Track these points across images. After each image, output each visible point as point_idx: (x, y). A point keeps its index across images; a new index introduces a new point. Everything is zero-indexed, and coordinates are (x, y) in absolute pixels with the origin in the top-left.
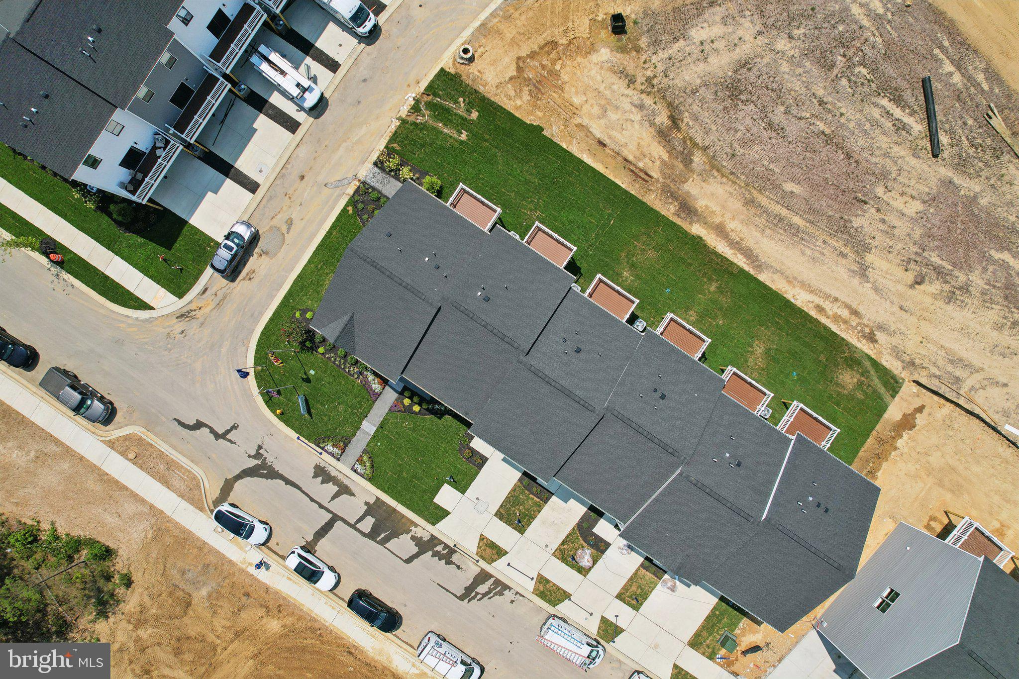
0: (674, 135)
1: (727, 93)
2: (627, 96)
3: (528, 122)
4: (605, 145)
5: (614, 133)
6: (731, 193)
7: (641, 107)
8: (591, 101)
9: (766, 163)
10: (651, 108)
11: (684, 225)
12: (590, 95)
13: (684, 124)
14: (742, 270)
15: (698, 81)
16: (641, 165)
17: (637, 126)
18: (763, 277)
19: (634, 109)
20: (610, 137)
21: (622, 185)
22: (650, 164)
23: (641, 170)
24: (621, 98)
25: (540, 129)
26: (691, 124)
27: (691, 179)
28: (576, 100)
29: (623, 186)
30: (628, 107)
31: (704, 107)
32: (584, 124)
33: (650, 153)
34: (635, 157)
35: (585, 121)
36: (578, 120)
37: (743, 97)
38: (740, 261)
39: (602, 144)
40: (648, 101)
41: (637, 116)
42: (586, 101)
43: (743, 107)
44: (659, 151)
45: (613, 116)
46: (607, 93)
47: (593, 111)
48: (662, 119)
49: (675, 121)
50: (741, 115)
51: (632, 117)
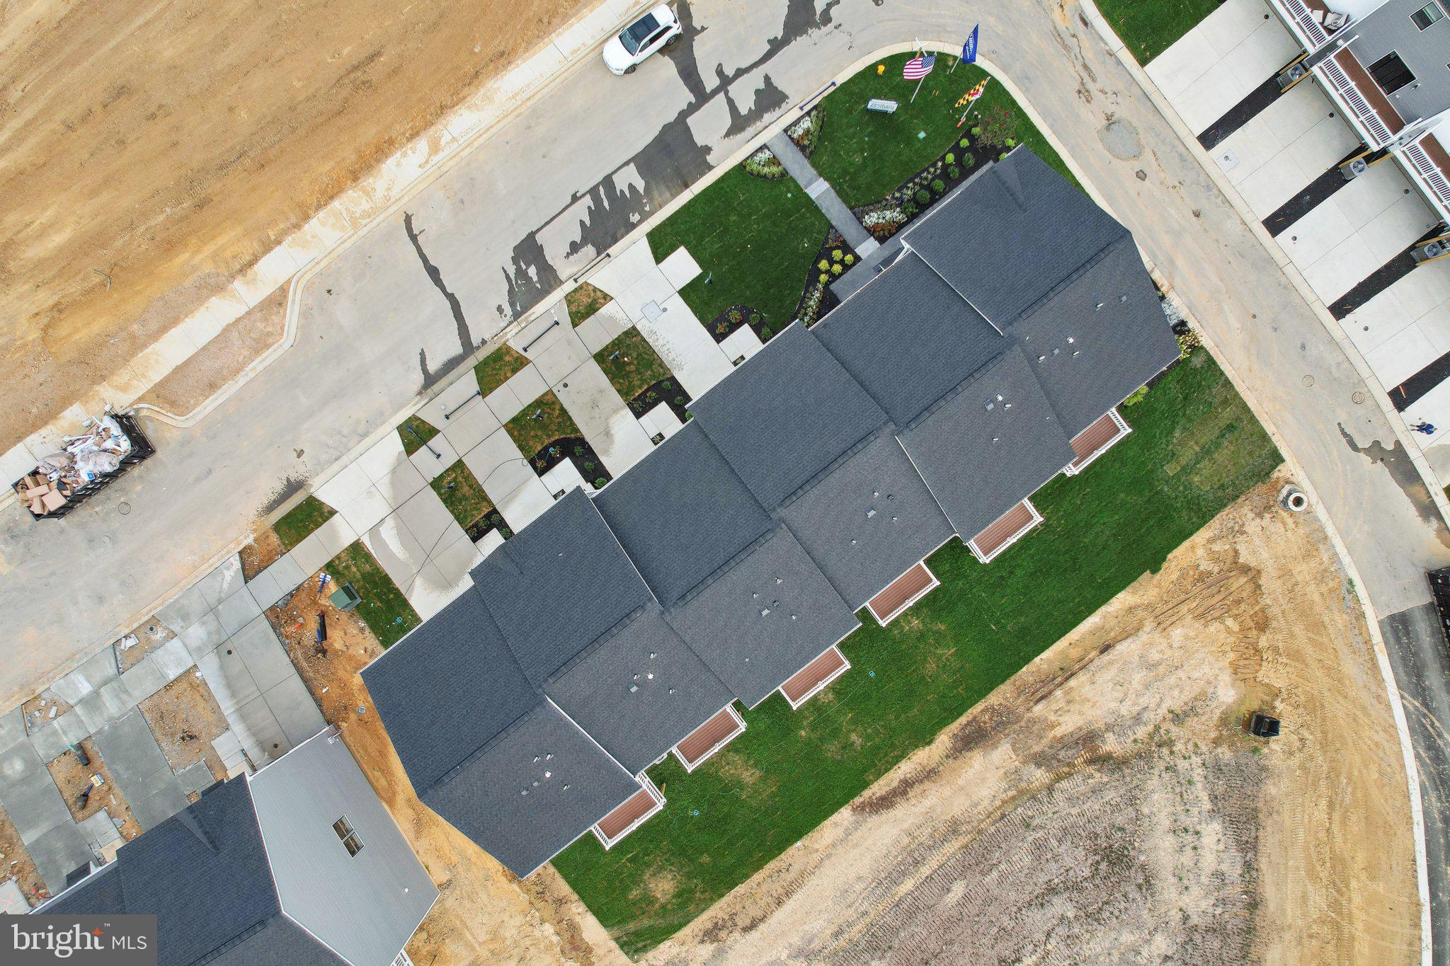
0: (1083, 752)
1: (1116, 845)
2: (1159, 705)
3: (1170, 556)
4: (1102, 652)
5: (1113, 671)
6: (977, 805)
7: (1137, 719)
8: (1168, 653)
9: (1002, 867)
10: (1130, 734)
11: (955, 727)
12: (1178, 654)
13: (1093, 771)
14: (865, 785)
15: (1146, 811)
16: (1058, 693)
17: (1113, 705)
18: (844, 815)
19: (1138, 708)
20: (1111, 663)
21: (1039, 658)
22: (1055, 707)
23: (1050, 693)
24: (1158, 696)
25: (1155, 570)
26: (1090, 781)
27: (1014, 757)
28: (1177, 634)
29: (1037, 660)
30: (1144, 701)
31: (1108, 806)
32: (1141, 632)
33: (1069, 711)
34: (1071, 688)
35: (1144, 637)
36: (1149, 625)
37: (1103, 866)
38: (878, 788)
39: (1105, 649)
40: (1142, 732)
41: (1126, 710)
42: (1171, 647)
43: (1090, 861)
44: (1069, 724)
45: (1138, 678)
46: (1172, 680)
47: (1154, 651)
48: (1111, 744)
49: (1101, 760)
50: (1080, 853)
51: (1128, 703)
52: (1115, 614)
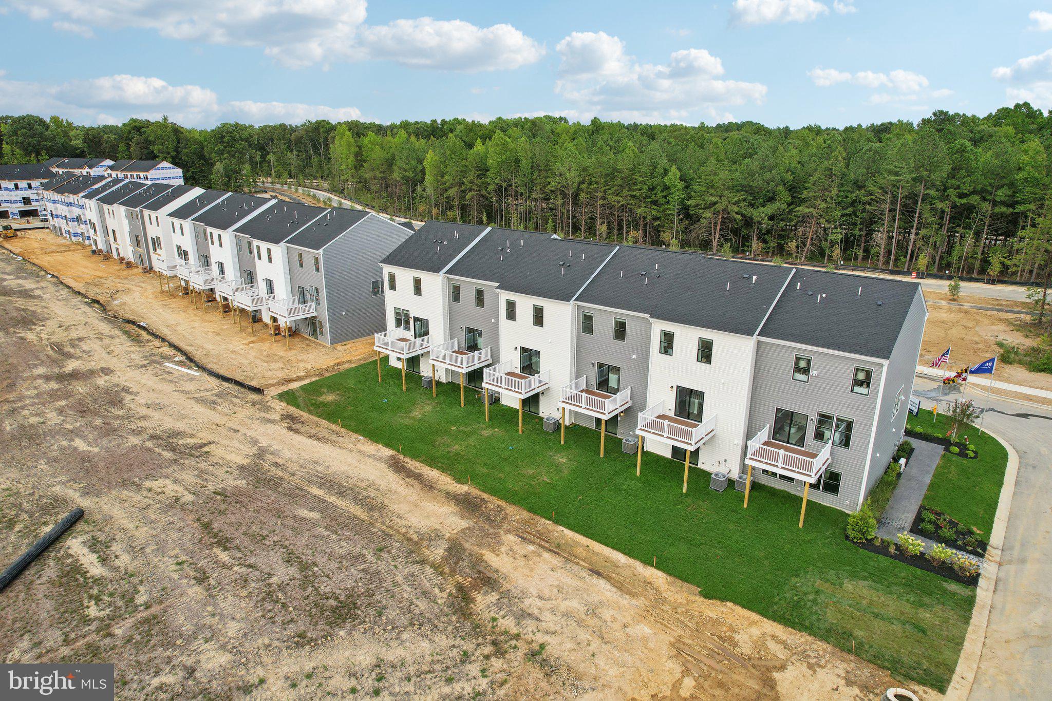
0: (470, 579)
1: (359, 612)
2: (547, 632)
3: (730, 604)
4: (589, 569)
5: (574, 582)
6: (401, 517)
7: (524, 615)
8: (617, 626)
9: (334, 537)
10: (502, 613)
11: (475, 492)
12: (619, 635)
13: (448, 591)
15: (405, 636)
16: (532, 548)
19: (536, 612)
20: (581, 578)
21: (563, 529)
22: (515, 548)
23: (531, 542)
24: (558, 628)
25: (707, 595)
26: (436, 590)
27: (455, 531)
28: (645, 629)
29: (561, 528)
30: (547, 616)
31: (408, 604)
32: (628, 597)
34: (540, 556)
35: (625, 600)
36: (641, 602)
37: (332, 602)
39: (596, 572)
40: (508, 624)
41: (531, 604)
42: (625, 626)
43: (338, 591)
44: (498, 561)
45: (574, 604)
46: (583, 636)
47: (612, 612)
48: (483, 601)
49: (463, 597)
50: (350, 584)
51: (540, 603)
52: (636, 573)
